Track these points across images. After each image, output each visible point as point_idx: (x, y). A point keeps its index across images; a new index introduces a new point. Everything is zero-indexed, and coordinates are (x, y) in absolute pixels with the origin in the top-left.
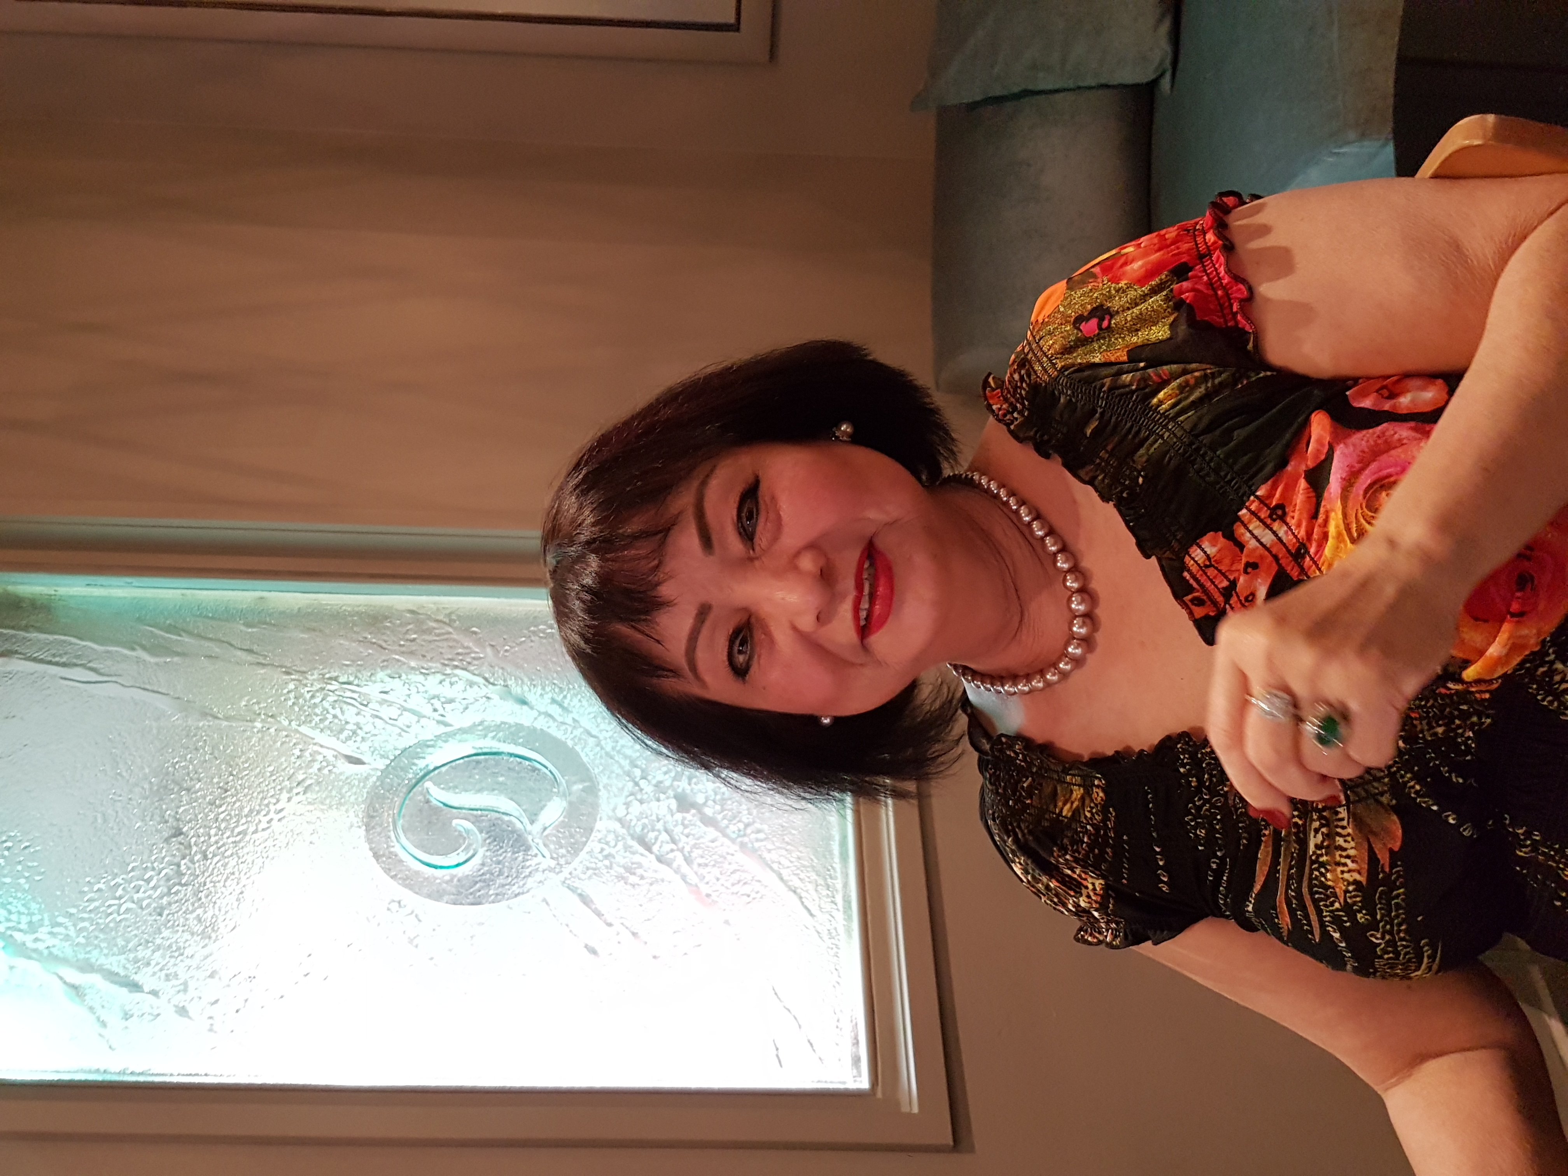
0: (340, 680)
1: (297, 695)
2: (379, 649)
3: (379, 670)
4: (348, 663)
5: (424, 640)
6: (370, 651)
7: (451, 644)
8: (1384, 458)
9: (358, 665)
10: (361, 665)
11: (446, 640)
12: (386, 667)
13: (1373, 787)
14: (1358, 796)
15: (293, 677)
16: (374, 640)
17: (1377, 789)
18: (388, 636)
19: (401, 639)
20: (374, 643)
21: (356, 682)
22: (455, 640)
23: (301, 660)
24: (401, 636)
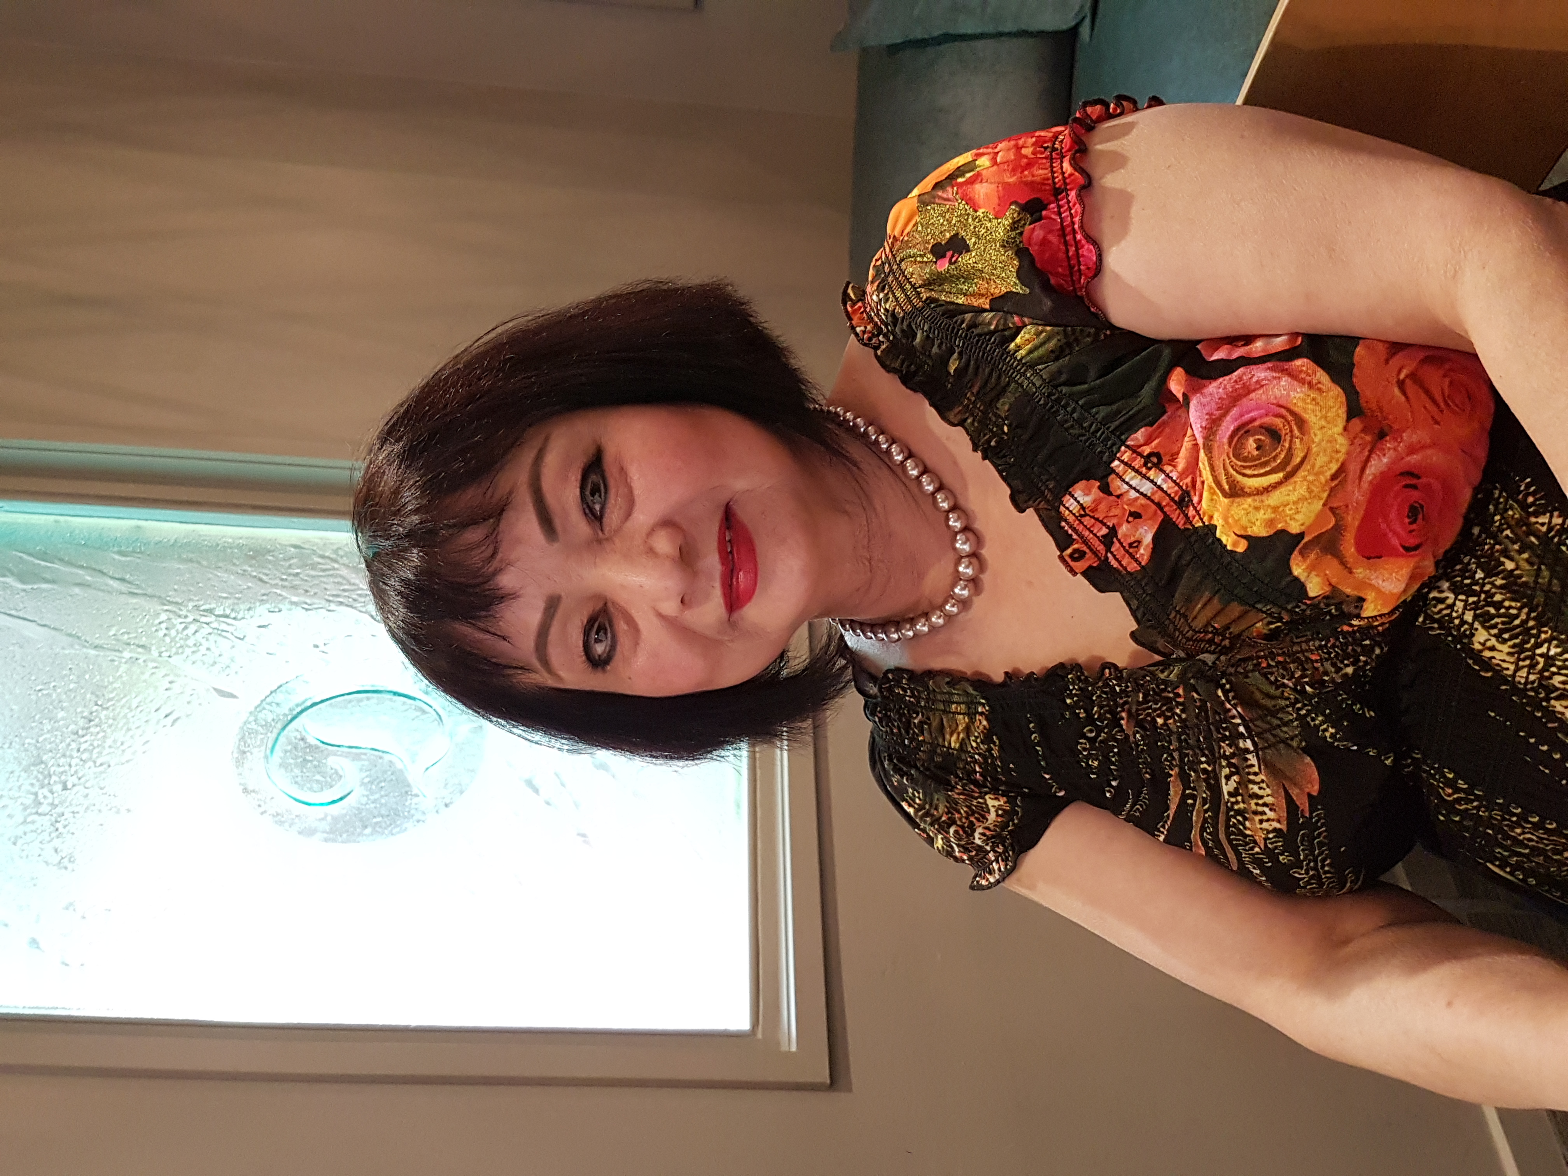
0: (217, 613)
1: (170, 626)
2: (259, 583)
3: (258, 604)
4: (225, 595)
5: (308, 576)
6: (250, 584)
7: (336, 580)
8: (1245, 401)
9: (236, 598)
10: (239, 599)
11: (331, 576)
12: (267, 601)
13: (1282, 731)
14: (1267, 741)
15: (166, 608)
16: (254, 574)
17: (1286, 733)
18: (270, 569)
19: (283, 574)
20: (255, 577)
21: (233, 615)
22: (341, 576)
23: (175, 590)
24: (283, 571)
